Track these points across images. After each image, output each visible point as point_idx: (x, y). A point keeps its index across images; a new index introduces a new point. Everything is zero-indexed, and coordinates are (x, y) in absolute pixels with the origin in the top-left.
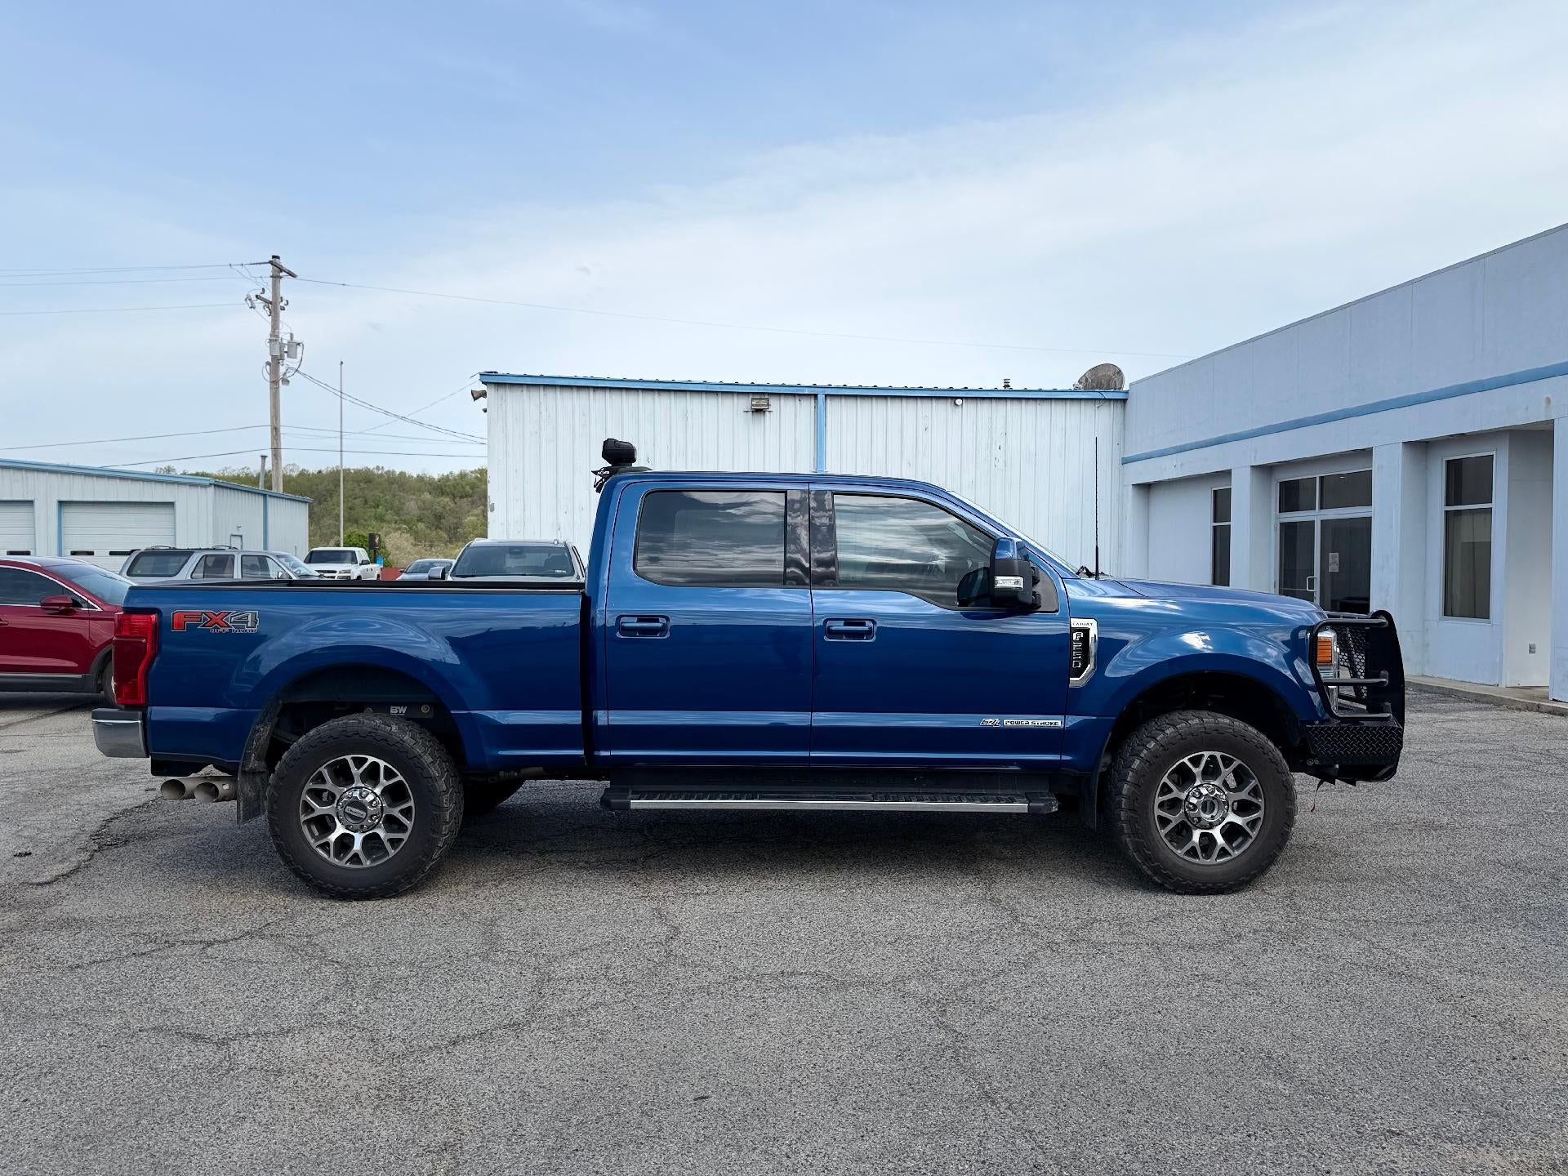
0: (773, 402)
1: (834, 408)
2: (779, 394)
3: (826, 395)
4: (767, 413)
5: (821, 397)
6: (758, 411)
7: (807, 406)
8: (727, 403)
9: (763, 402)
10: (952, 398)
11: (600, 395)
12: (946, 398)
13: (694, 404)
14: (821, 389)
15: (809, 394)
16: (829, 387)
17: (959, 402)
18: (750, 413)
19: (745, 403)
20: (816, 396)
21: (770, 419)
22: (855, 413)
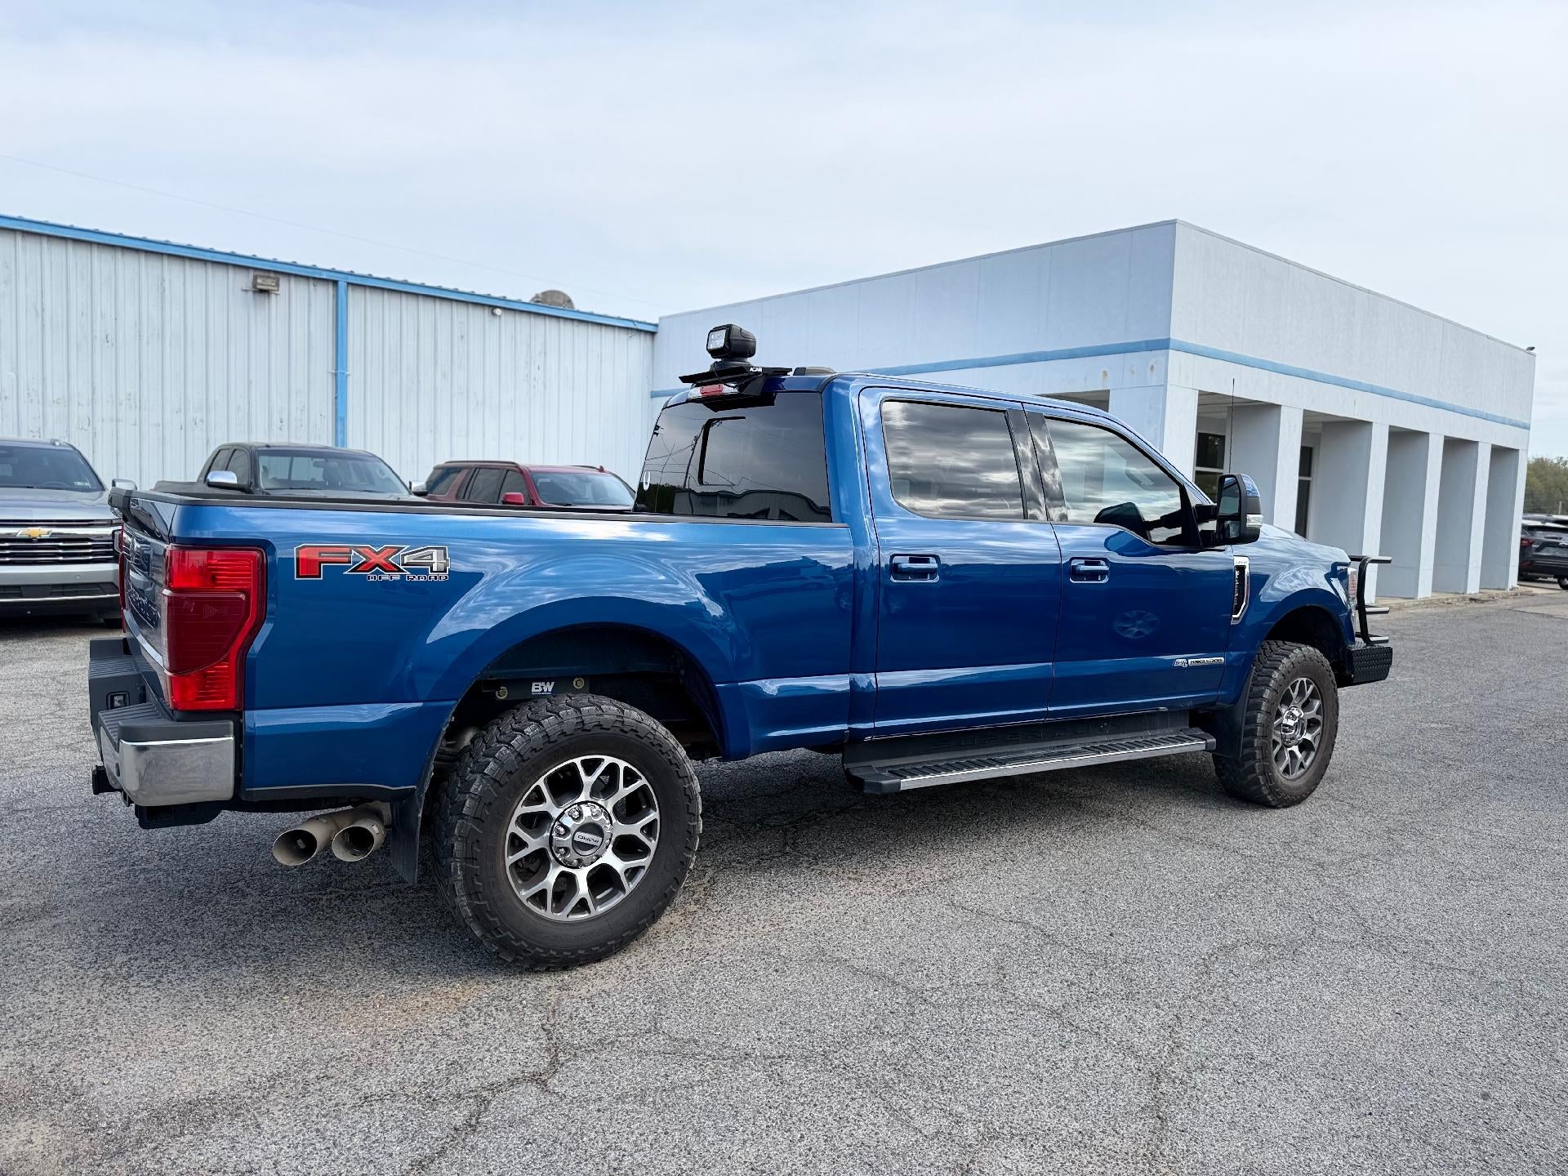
0: (283, 282)
1: (357, 302)
2: (289, 275)
3: (348, 284)
4: (273, 296)
5: (342, 285)
6: (262, 291)
7: (323, 294)
8: (218, 277)
9: (269, 282)
10: (490, 306)
11: (32, 245)
12: (483, 305)
13: (173, 272)
14: (342, 276)
15: (330, 280)
16: (351, 274)
17: (498, 311)
18: (251, 294)
19: (244, 280)
20: (335, 283)
21: (277, 303)
22: (381, 308)
